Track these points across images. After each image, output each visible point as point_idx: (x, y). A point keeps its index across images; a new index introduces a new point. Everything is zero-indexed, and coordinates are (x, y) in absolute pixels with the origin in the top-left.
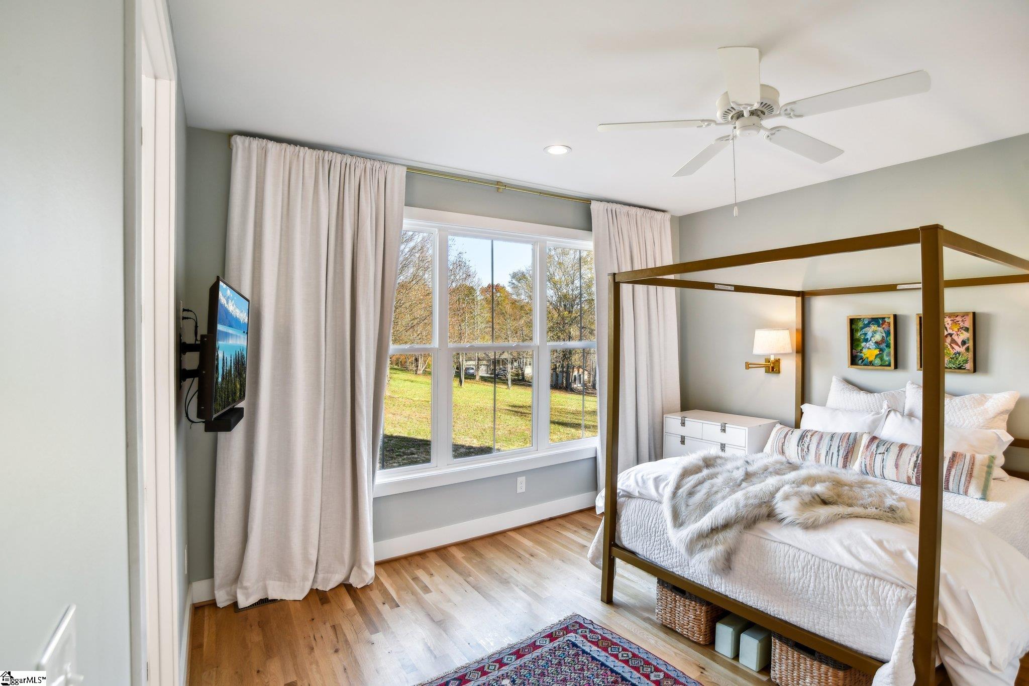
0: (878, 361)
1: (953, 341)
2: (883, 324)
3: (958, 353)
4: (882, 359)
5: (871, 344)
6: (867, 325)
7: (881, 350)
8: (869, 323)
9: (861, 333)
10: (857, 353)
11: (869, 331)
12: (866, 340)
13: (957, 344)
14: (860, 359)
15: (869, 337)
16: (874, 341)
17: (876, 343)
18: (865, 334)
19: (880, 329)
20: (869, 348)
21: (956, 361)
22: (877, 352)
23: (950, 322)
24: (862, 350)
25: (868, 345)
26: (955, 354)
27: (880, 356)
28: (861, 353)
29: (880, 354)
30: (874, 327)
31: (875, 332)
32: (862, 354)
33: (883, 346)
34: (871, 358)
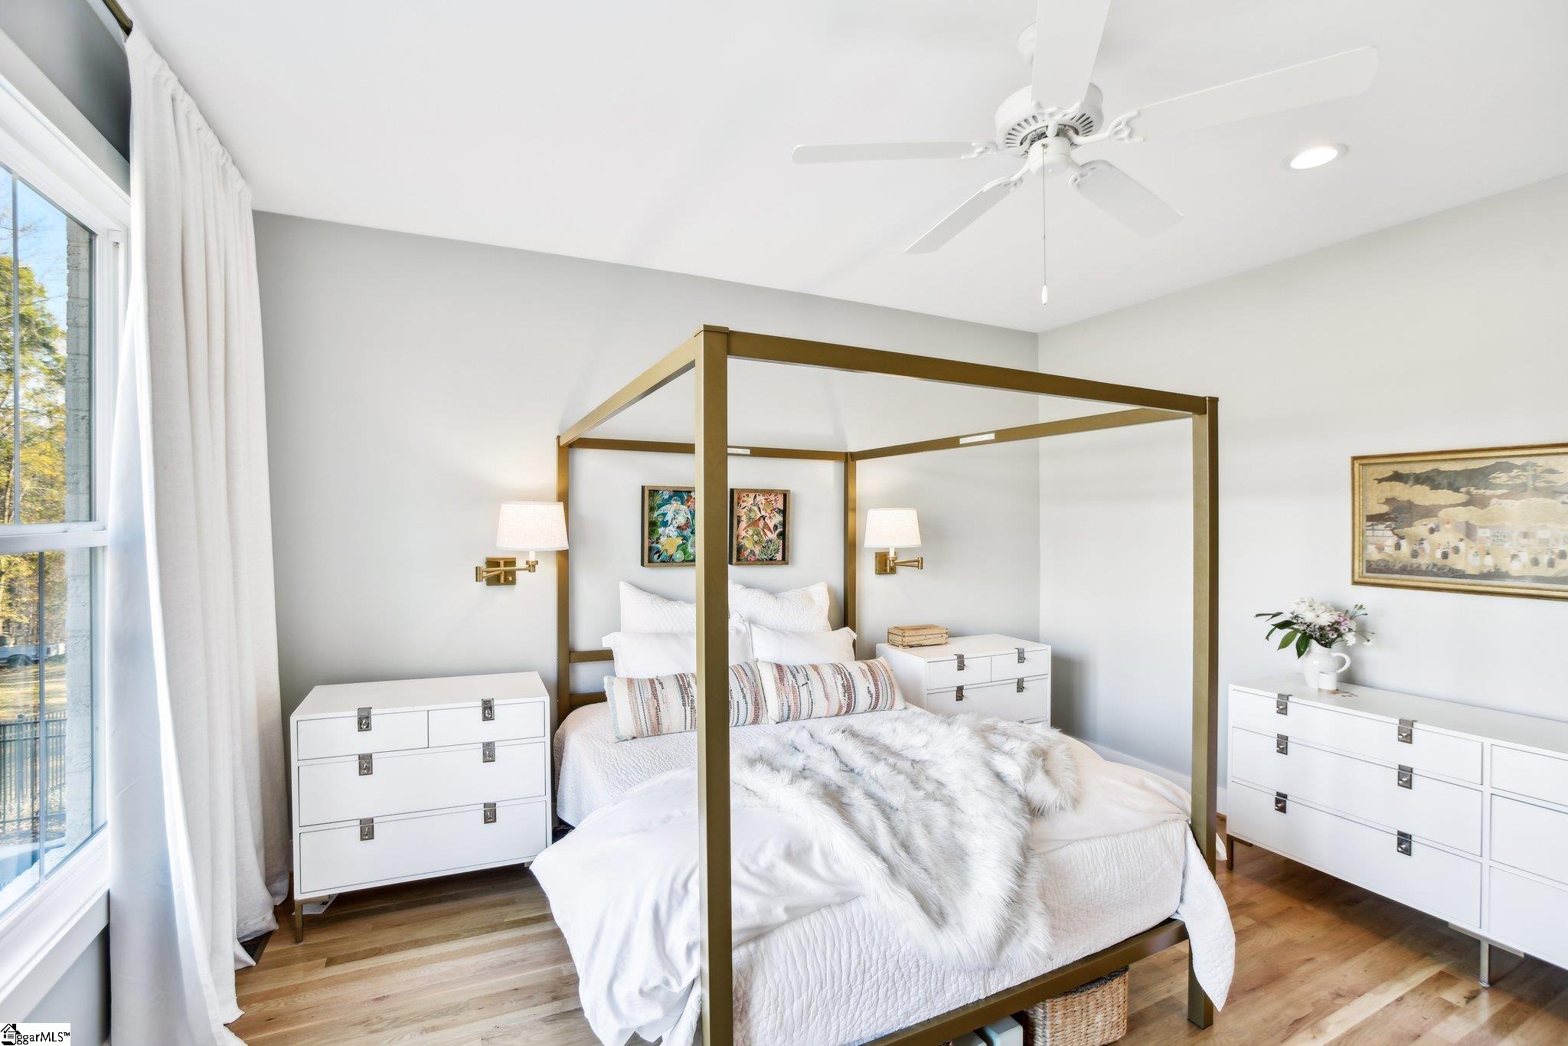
0: (679, 556)
1: (766, 525)
2: (688, 500)
3: (771, 541)
4: (685, 552)
5: (671, 530)
6: (667, 502)
7: (685, 538)
8: (670, 498)
9: (659, 512)
10: (653, 543)
11: (670, 509)
12: (665, 524)
13: (770, 530)
14: (656, 553)
15: (669, 518)
16: (677, 525)
17: (679, 527)
18: (664, 515)
19: (684, 507)
20: (669, 536)
21: (767, 551)
22: (679, 541)
23: (764, 501)
24: (658, 539)
25: (667, 531)
26: (767, 542)
27: (683, 548)
28: (657, 543)
29: (683, 544)
30: (675, 505)
31: (677, 512)
32: (659, 546)
33: (687, 532)
34: (671, 551)
